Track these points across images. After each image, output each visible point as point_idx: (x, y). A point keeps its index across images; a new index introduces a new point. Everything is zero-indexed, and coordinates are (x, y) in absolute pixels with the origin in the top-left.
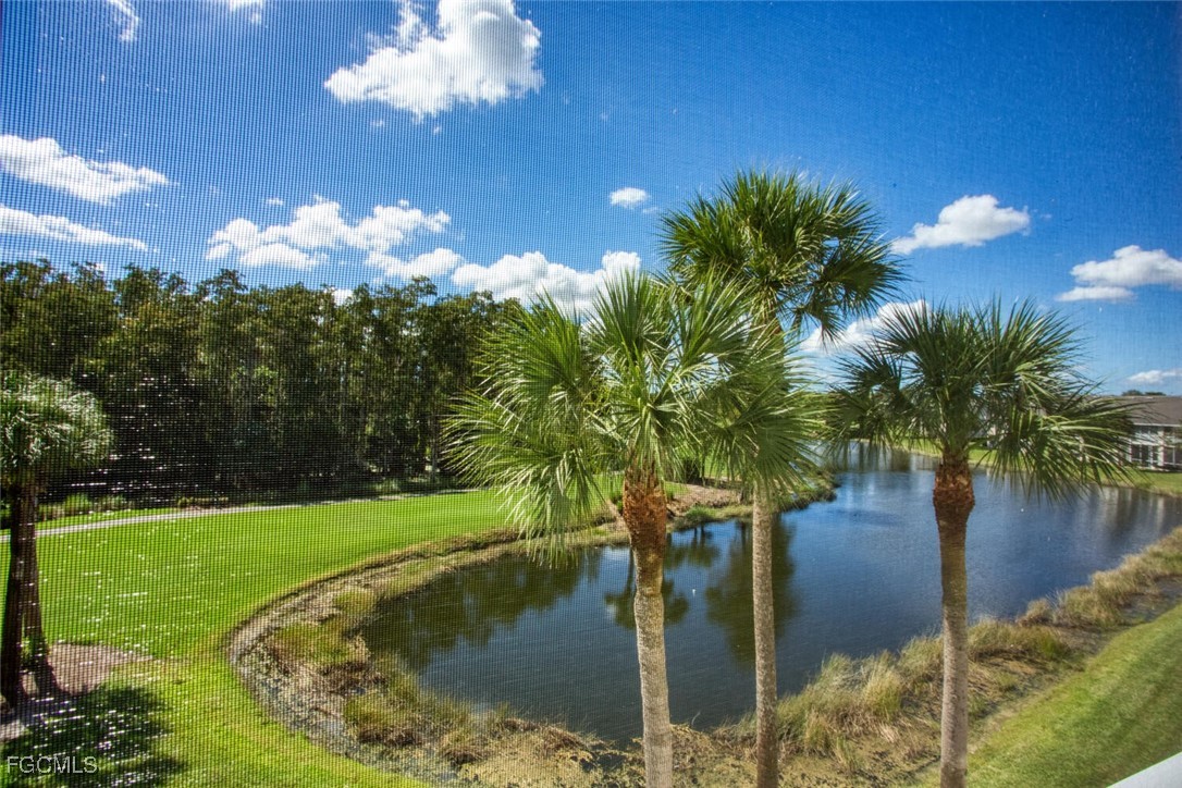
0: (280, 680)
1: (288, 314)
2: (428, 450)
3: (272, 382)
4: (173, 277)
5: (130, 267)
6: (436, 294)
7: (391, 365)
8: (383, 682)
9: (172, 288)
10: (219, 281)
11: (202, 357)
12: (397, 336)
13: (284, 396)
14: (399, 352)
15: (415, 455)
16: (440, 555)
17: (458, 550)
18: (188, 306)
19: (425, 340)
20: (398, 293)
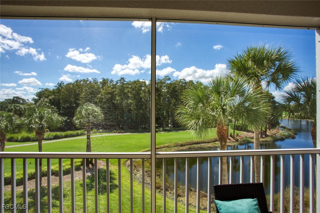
0: (136, 172)
1: (136, 87)
2: (169, 121)
3: (132, 104)
4: (111, 80)
5: (103, 79)
6: (170, 80)
7: (160, 99)
8: (159, 176)
9: (111, 82)
10: (120, 80)
11: (117, 98)
12: (161, 92)
13: (135, 107)
14: (162, 95)
15: (167, 122)
16: (173, 147)
17: (178, 146)
18: (114, 86)
19: (168, 92)
20: (161, 80)
